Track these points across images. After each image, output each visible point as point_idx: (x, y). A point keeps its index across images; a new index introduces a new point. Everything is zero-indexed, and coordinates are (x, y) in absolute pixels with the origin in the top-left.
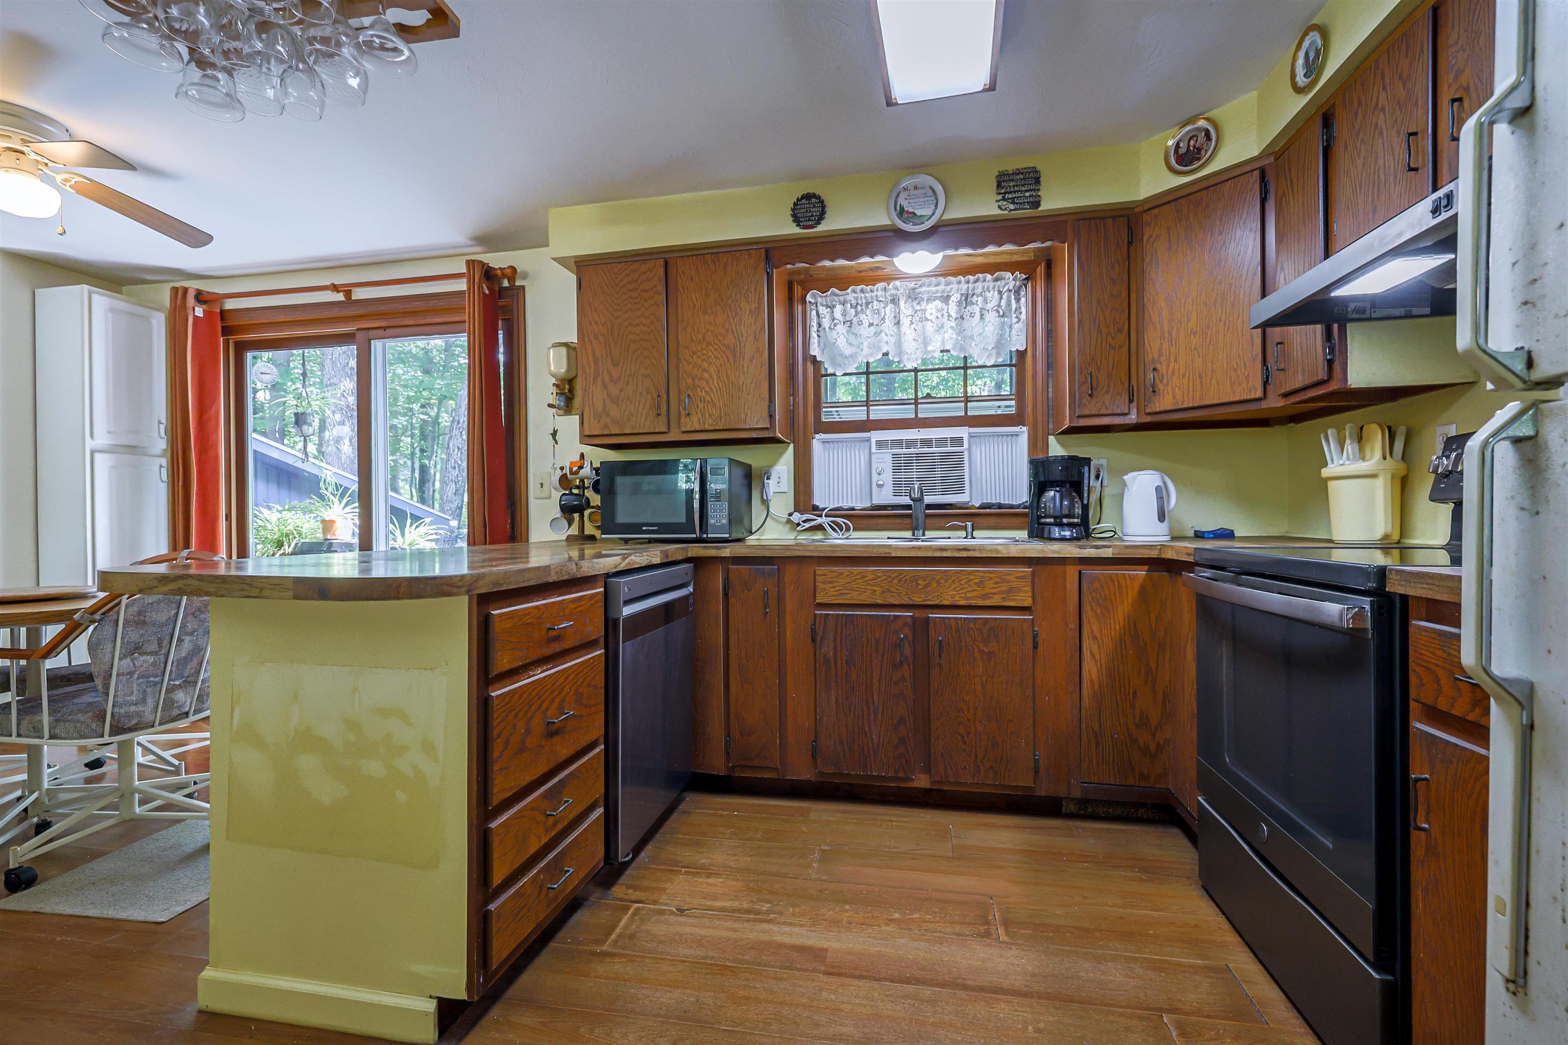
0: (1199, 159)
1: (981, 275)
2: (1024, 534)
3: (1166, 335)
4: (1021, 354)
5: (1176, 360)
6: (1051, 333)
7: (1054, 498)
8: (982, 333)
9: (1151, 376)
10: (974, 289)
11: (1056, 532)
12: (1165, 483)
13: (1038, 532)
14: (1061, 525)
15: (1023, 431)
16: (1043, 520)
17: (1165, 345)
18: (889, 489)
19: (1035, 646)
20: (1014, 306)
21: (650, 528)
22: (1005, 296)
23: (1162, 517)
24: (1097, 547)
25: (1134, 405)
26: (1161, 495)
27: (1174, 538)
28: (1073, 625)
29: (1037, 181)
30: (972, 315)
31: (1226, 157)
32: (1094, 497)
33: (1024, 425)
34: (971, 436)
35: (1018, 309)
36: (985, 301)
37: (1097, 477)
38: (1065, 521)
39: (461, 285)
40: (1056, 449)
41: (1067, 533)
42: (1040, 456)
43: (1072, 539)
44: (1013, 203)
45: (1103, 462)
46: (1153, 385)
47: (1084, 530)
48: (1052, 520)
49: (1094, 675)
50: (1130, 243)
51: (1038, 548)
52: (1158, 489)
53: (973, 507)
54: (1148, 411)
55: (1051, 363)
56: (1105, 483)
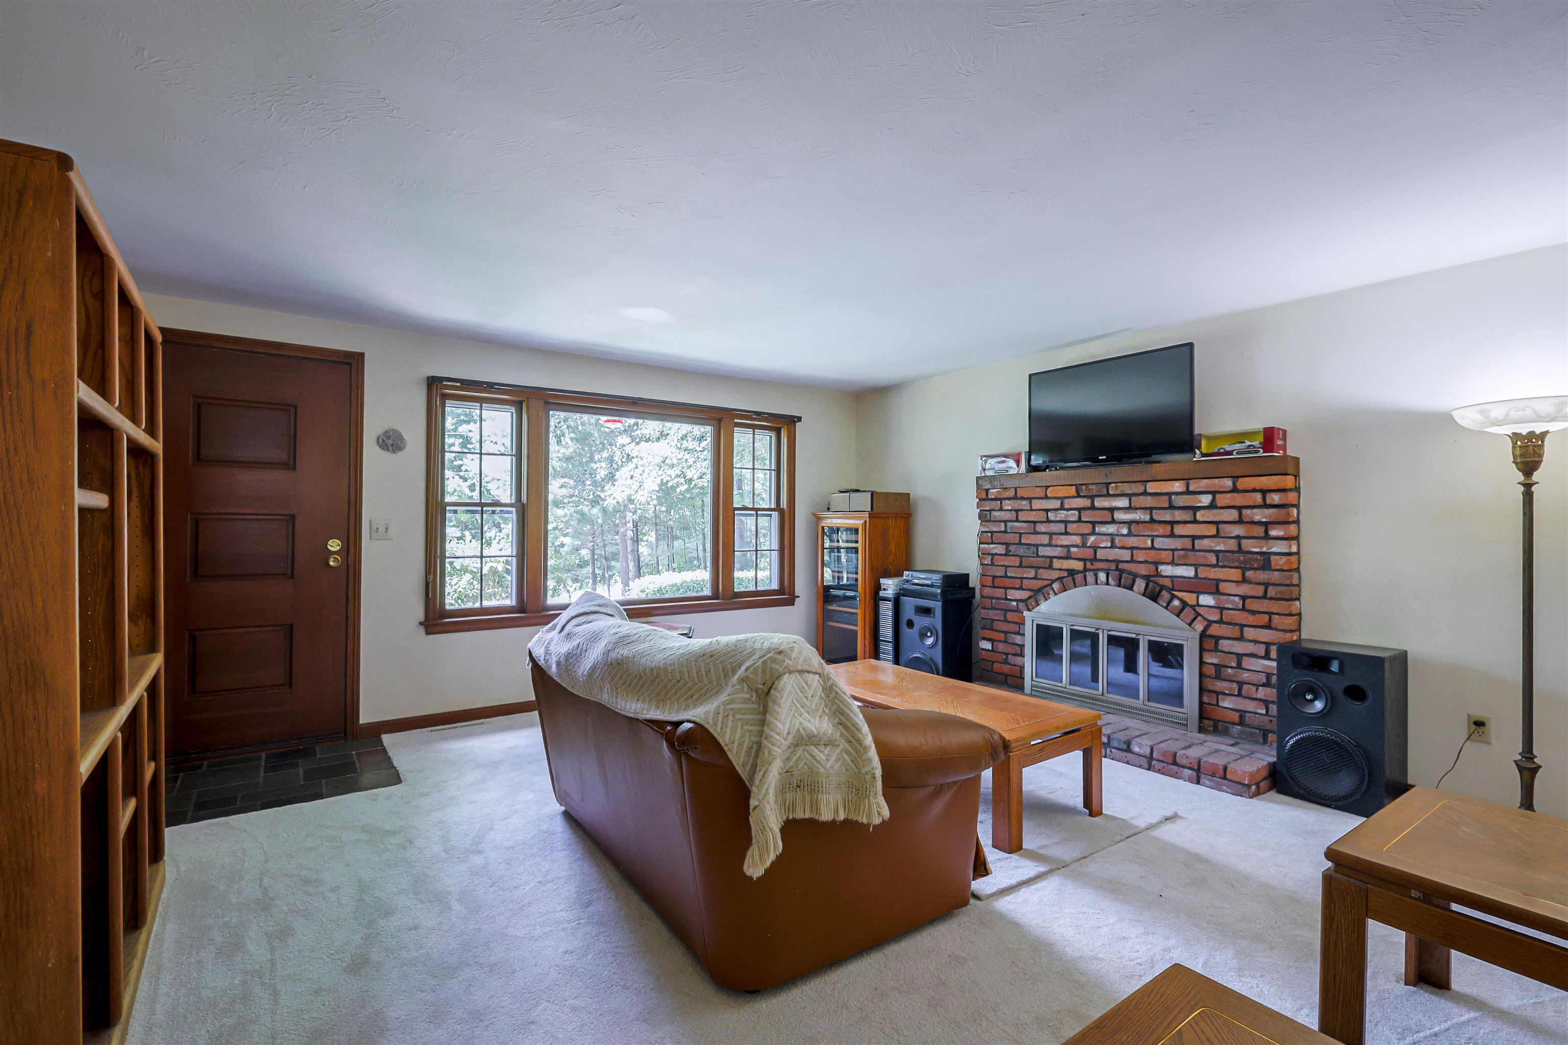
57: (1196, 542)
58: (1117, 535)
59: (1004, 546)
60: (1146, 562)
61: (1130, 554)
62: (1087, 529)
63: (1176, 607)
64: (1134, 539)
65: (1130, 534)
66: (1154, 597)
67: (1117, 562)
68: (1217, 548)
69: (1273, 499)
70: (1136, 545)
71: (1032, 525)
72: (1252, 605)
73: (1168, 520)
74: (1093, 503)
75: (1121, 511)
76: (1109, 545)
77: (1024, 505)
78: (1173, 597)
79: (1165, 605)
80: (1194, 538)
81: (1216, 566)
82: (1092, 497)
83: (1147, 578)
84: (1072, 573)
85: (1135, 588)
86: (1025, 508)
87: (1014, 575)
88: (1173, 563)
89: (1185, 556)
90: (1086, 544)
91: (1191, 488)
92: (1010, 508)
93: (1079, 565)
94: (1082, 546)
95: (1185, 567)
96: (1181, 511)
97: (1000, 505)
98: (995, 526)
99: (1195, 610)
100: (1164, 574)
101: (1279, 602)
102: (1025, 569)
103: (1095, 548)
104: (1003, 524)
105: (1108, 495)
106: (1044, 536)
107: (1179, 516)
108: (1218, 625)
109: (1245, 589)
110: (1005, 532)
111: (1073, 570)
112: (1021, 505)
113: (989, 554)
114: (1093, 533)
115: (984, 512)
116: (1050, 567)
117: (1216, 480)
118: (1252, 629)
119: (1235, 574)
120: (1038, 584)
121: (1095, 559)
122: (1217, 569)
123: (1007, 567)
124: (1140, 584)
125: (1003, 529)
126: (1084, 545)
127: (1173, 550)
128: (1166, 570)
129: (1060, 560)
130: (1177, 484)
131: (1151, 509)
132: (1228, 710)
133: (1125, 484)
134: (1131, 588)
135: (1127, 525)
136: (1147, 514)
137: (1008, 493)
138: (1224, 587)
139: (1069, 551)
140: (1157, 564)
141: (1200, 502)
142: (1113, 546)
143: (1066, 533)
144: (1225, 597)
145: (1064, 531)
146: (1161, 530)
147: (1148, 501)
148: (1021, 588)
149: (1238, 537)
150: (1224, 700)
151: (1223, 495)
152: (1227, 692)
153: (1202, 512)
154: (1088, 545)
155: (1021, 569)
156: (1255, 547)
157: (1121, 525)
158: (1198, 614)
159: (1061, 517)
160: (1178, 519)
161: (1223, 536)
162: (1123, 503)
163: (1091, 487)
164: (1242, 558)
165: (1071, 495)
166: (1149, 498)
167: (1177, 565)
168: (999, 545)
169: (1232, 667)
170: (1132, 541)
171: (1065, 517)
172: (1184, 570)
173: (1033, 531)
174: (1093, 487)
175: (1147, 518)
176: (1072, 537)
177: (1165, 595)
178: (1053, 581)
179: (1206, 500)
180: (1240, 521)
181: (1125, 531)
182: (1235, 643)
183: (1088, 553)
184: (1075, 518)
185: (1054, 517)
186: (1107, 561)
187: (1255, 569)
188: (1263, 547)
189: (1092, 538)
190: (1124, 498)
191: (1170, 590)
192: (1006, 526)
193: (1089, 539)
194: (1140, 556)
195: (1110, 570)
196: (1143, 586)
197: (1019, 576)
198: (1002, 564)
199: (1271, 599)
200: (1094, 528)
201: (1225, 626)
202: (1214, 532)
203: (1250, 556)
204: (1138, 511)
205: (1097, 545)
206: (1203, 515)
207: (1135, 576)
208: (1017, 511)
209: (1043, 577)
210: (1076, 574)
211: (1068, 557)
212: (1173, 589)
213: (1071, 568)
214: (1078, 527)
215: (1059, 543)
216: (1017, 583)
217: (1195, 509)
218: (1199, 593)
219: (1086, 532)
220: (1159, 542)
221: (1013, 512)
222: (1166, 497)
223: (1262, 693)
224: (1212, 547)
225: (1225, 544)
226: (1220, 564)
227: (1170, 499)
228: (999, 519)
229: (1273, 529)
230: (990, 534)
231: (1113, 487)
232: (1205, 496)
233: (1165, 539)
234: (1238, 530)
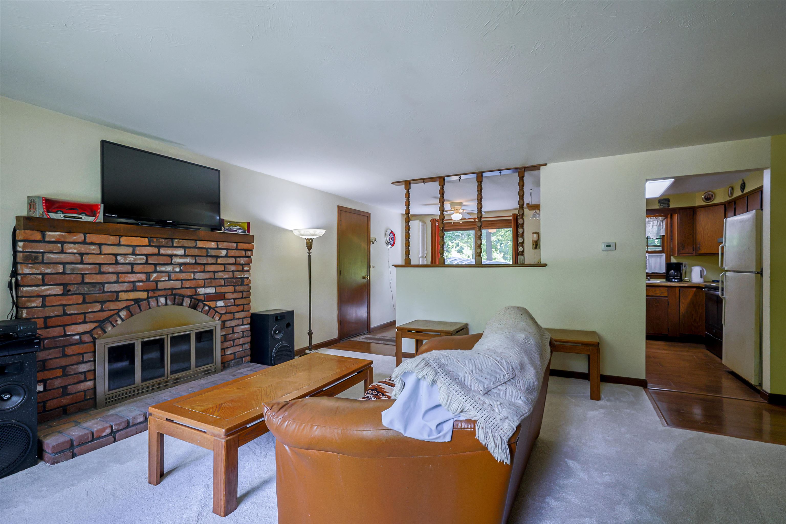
0: (710, 200)
1: (652, 217)
2: (664, 280)
3: (702, 237)
4: (663, 236)
6: (672, 231)
7: (673, 272)
8: (652, 231)
9: (698, 245)
10: (650, 220)
11: (673, 280)
12: (703, 269)
13: (668, 280)
14: (675, 279)
15: (664, 255)
16: (670, 277)
19: (668, 304)
20: (661, 224)
22: (659, 222)
23: (701, 277)
24: (684, 284)
25: (694, 252)
26: (701, 272)
27: (705, 282)
28: (678, 300)
29: (669, 201)
30: (649, 226)
31: (716, 201)
32: (684, 272)
33: (664, 253)
34: (649, 256)
35: (663, 226)
36: (653, 223)
37: (685, 266)
38: (676, 277)
39: (511, 218)
40: (673, 260)
41: (676, 280)
42: (669, 262)
43: (677, 282)
44: (663, 206)
45: (687, 263)
46: (699, 247)
47: (681, 280)
48: (672, 277)
49: (683, 311)
50: (693, 214)
51: (669, 284)
52: (701, 271)
53: (649, 273)
54: (698, 253)
55: (672, 238)
56: (687, 268)
57: (215, 274)
58: (172, 272)
59: (62, 287)
60: (190, 288)
61: (181, 284)
62: (150, 268)
63: (206, 310)
64: (184, 274)
65: (181, 271)
66: (194, 307)
67: (172, 289)
68: (225, 277)
69: (249, 254)
70: (185, 278)
71: (97, 266)
72: (238, 302)
73: (205, 263)
74: (159, 251)
75: (177, 257)
76: (167, 278)
77: (93, 250)
78: (205, 305)
79: (201, 310)
80: (215, 272)
81: (224, 286)
82: (159, 247)
83: (190, 297)
84: (137, 301)
85: (184, 304)
86: (94, 252)
87: (76, 312)
88: (204, 287)
89: (211, 282)
90: (149, 279)
91: (220, 246)
92: (75, 251)
93: (143, 295)
94: (146, 281)
95: (211, 288)
96: (211, 258)
97: (61, 248)
98: (49, 268)
99: (214, 310)
100: (200, 293)
101: (247, 299)
102: (89, 305)
103: (156, 282)
104: (61, 266)
105: (172, 246)
106: (111, 275)
107: (210, 260)
108: (225, 315)
109: (235, 295)
110: (64, 273)
111: (139, 299)
112: (90, 249)
113: (39, 296)
114: (155, 271)
115: (33, 254)
116: (117, 300)
117: (230, 243)
118: (238, 313)
119: (231, 289)
120: (105, 314)
121: (157, 289)
122: (224, 287)
123: (64, 306)
124: (187, 301)
125: (61, 271)
126: (148, 280)
127: (204, 279)
128: (202, 291)
129: (126, 293)
130: (213, 244)
131: (195, 256)
132: (229, 355)
133: (184, 240)
134: (182, 304)
135: (179, 266)
136: (194, 259)
137: (75, 238)
138: (228, 296)
139: (134, 286)
140: (196, 288)
141: (222, 254)
142: (170, 279)
143: (132, 272)
144: (228, 301)
145: (130, 270)
146: (199, 268)
147: (196, 252)
148: (84, 322)
149: (233, 271)
150: (227, 351)
151: (231, 251)
152: (229, 346)
153: (221, 259)
154: (151, 280)
155: (85, 305)
156: (239, 275)
157: (175, 266)
158: (216, 312)
159: (130, 261)
160: (210, 262)
161: (227, 270)
162: (180, 252)
163: (161, 240)
164: (234, 281)
165: (145, 244)
166: (197, 250)
167: (206, 287)
168: (55, 287)
169: (230, 334)
170: (183, 276)
171: (135, 261)
172: (210, 289)
173: (98, 272)
174: (163, 240)
175: (194, 262)
176: (138, 275)
177: (201, 304)
178: (120, 310)
179: (224, 253)
180: (235, 264)
181: (178, 270)
182: (232, 322)
183: (153, 285)
184: (144, 261)
185: (124, 260)
186: (165, 289)
187: (238, 285)
188: (242, 275)
189: (155, 275)
190: (181, 249)
191: (202, 301)
192: (64, 268)
193: (152, 276)
194: (187, 284)
195: (168, 295)
196: (189, 302)
197: (82, 312)
198: (58, 303)
199: (245, 298)
200: (156, 268)
201: (228, 315)
202: (223, 269)
203: (237, 279)
204: (188, 257)
205: (158, 280)
206: (221, 260)
207: (183, 296)
208: (81, 254)
209: (109, 309)
210: (141, 301)
211: (134, 290)
212: (204, 301)
213: (137, 298)
214: (144, 267)
215: (127, 279)
216: (80, 318)
217: (218, 257)
218: (216, 300)
219: (150, 270)
220: (198, 276)
221: (77, 255)
222: (205, 250)
223: (241, 341)
224: (222, 276)
225: (228, 274)
226: (226, 285)
227: (207, 252)
228: (58, 261)
229: (245, 267)
230: (40, 276)
231: (176, 241)
232: (224, 251)
233: (201, 273)
234: (233, 268)
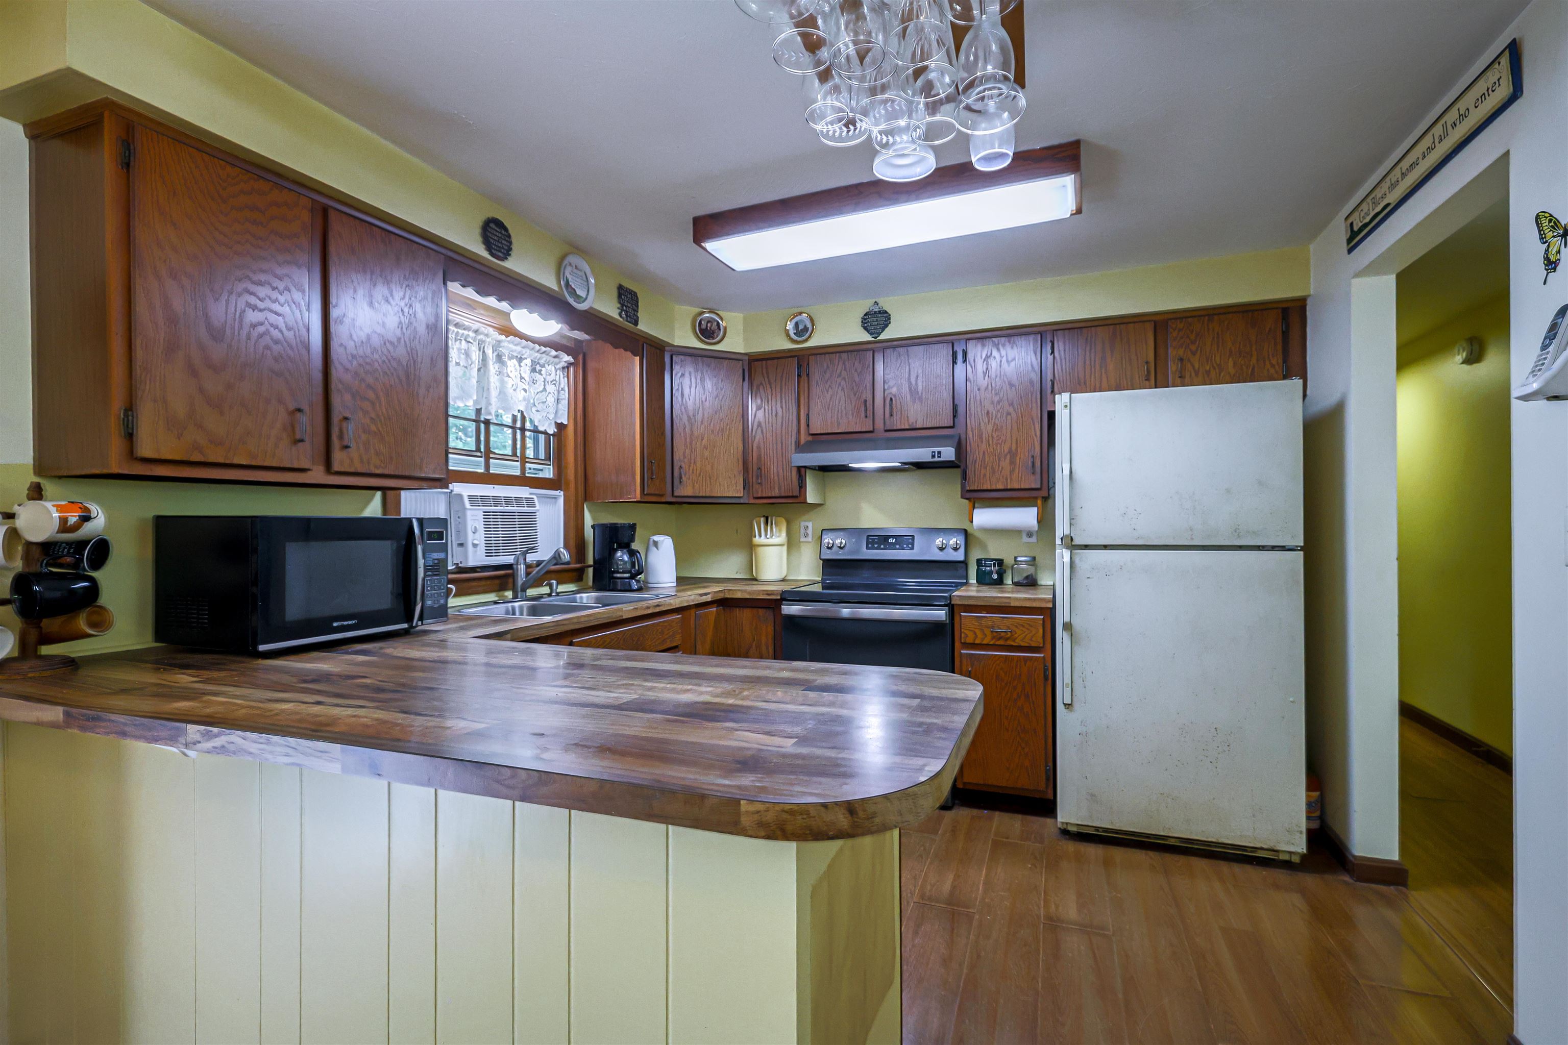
0: (713, 338)
3: (689, 445)
5: (694, 463)
7: (625, 557)
8: (545, 402)
9: (677, 470)
15: (560, 496)
16: (615, 575)
17: (688, 451)
18: (482, 550)
21: (345, 623)
22: (558, 373)
25: (668, 489)
29: (637, 304)
31: (726, 345)
33: (561, 490)
44: (626, 315)
46: (680, 477)
48: (628, 575)
54: (675, 494)
